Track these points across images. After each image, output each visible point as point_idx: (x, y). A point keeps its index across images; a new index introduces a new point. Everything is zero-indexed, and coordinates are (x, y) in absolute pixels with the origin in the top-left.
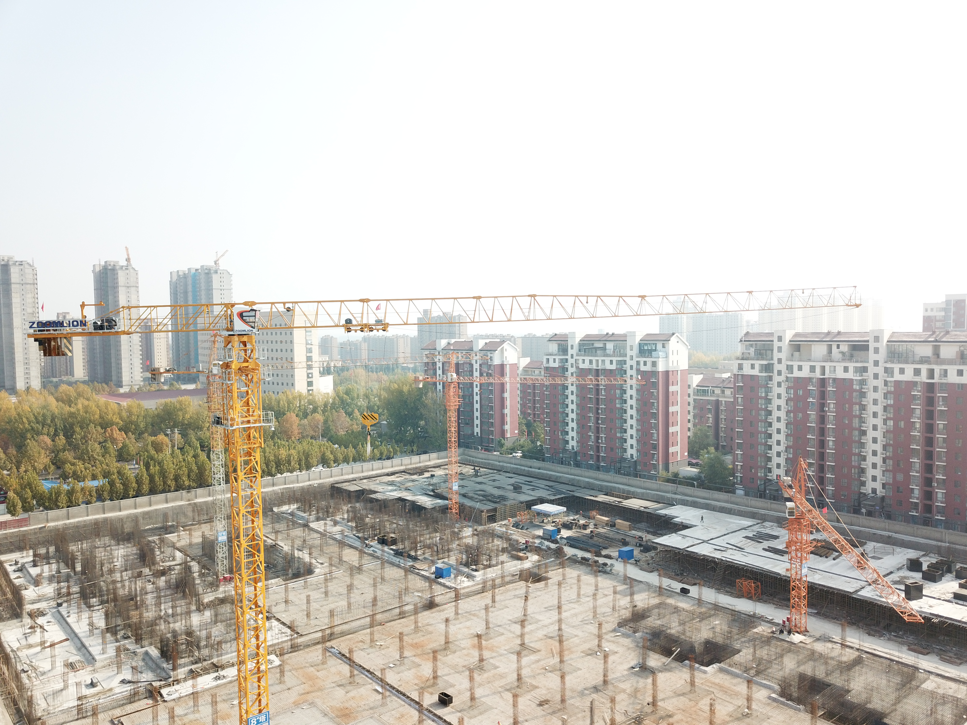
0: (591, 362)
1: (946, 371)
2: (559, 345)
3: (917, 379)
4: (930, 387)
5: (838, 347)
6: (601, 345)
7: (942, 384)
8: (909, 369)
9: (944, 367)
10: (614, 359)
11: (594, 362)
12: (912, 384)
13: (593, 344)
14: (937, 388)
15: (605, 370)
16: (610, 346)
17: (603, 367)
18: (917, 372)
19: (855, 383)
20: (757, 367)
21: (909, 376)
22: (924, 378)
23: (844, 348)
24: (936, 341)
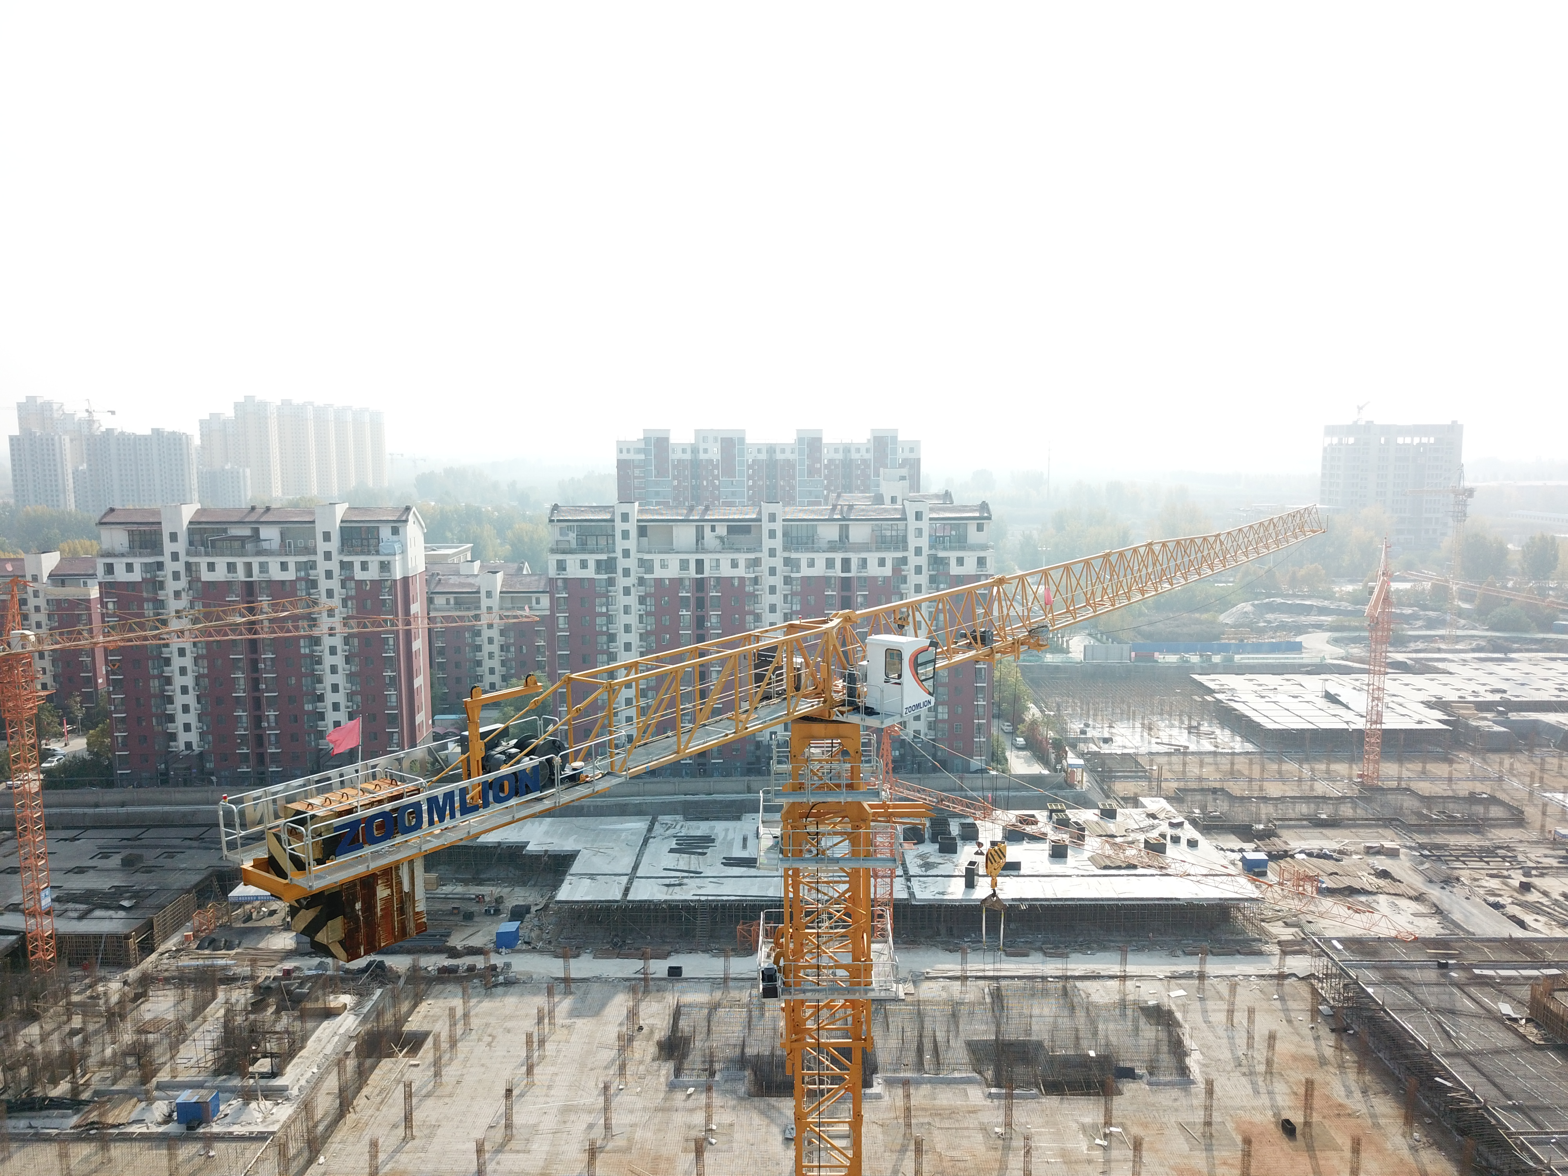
0: (231, 567)
1: (864, 561)
2: (131, 533)
3: (830, 573)
4: (846, 583)
5: (713, 529)
6: (246, 532)
7: (859, 578)
8: (820, 559)
9: (863, 555)
10: (291, 560)
11: (241, 569)
12: (825, 581)
13: (225, 531)
14: (855, 584)
15: (270, 583)
16: (270, 535)
17: (264, 577)
18: (830, 563)
19: (747, 583)
20: (592, 565)
21: (819, 570)
22: (838, 572)
23: (722, 530)
24: (844, 519)
